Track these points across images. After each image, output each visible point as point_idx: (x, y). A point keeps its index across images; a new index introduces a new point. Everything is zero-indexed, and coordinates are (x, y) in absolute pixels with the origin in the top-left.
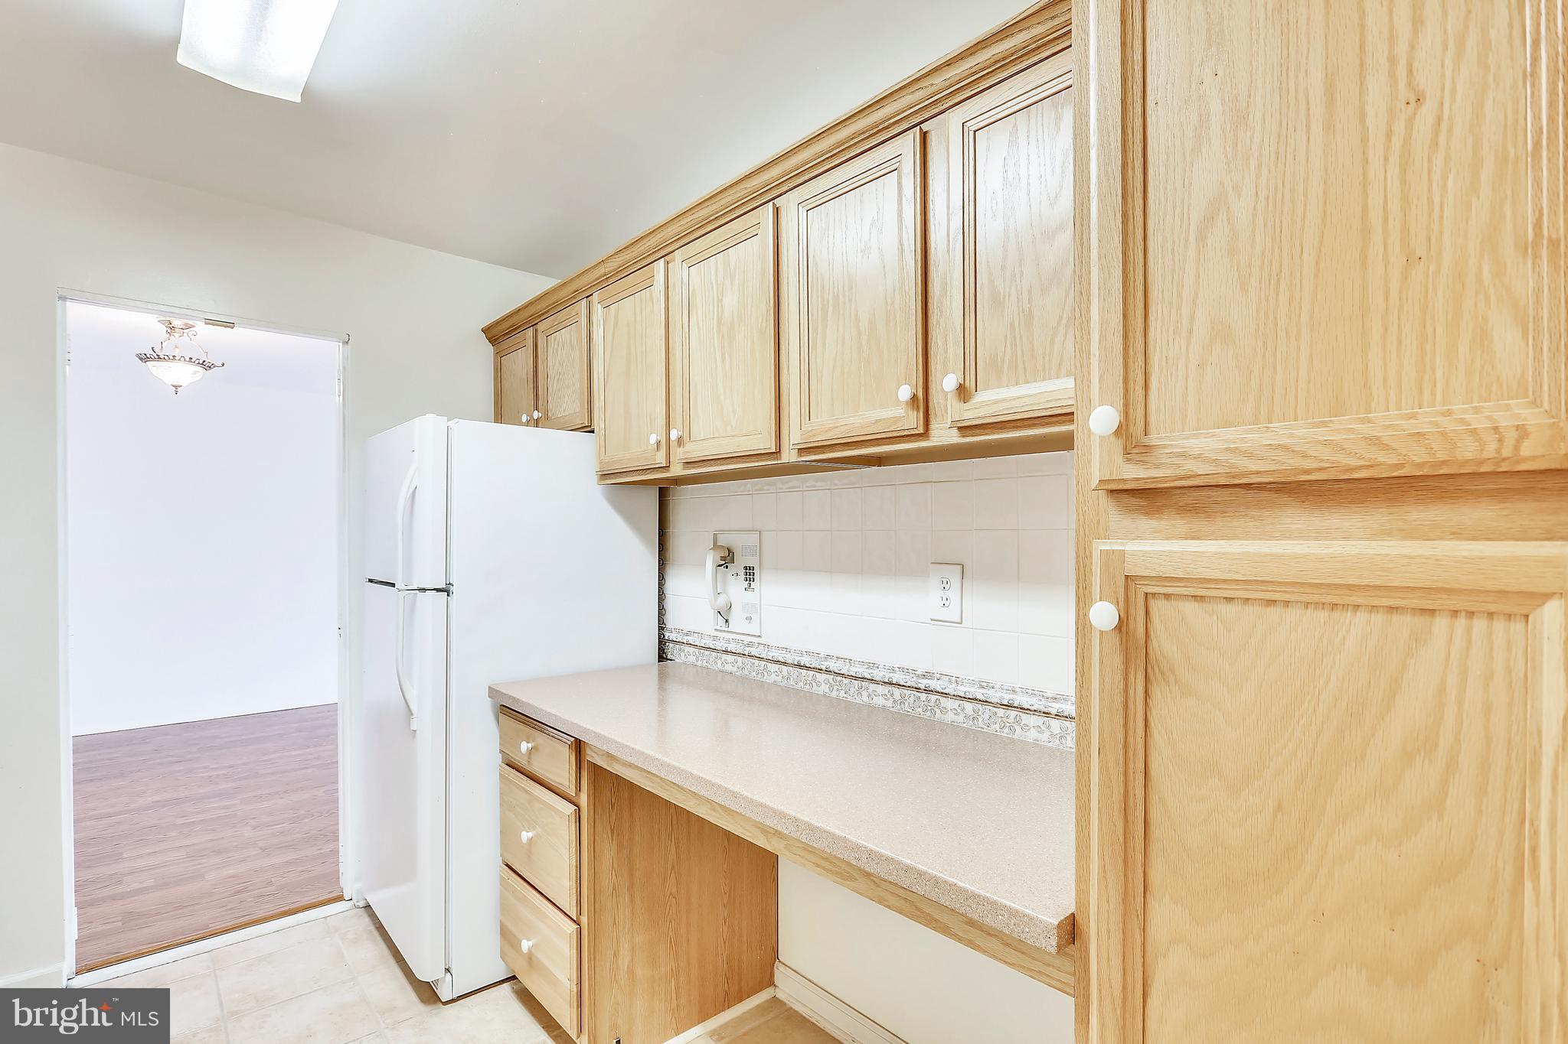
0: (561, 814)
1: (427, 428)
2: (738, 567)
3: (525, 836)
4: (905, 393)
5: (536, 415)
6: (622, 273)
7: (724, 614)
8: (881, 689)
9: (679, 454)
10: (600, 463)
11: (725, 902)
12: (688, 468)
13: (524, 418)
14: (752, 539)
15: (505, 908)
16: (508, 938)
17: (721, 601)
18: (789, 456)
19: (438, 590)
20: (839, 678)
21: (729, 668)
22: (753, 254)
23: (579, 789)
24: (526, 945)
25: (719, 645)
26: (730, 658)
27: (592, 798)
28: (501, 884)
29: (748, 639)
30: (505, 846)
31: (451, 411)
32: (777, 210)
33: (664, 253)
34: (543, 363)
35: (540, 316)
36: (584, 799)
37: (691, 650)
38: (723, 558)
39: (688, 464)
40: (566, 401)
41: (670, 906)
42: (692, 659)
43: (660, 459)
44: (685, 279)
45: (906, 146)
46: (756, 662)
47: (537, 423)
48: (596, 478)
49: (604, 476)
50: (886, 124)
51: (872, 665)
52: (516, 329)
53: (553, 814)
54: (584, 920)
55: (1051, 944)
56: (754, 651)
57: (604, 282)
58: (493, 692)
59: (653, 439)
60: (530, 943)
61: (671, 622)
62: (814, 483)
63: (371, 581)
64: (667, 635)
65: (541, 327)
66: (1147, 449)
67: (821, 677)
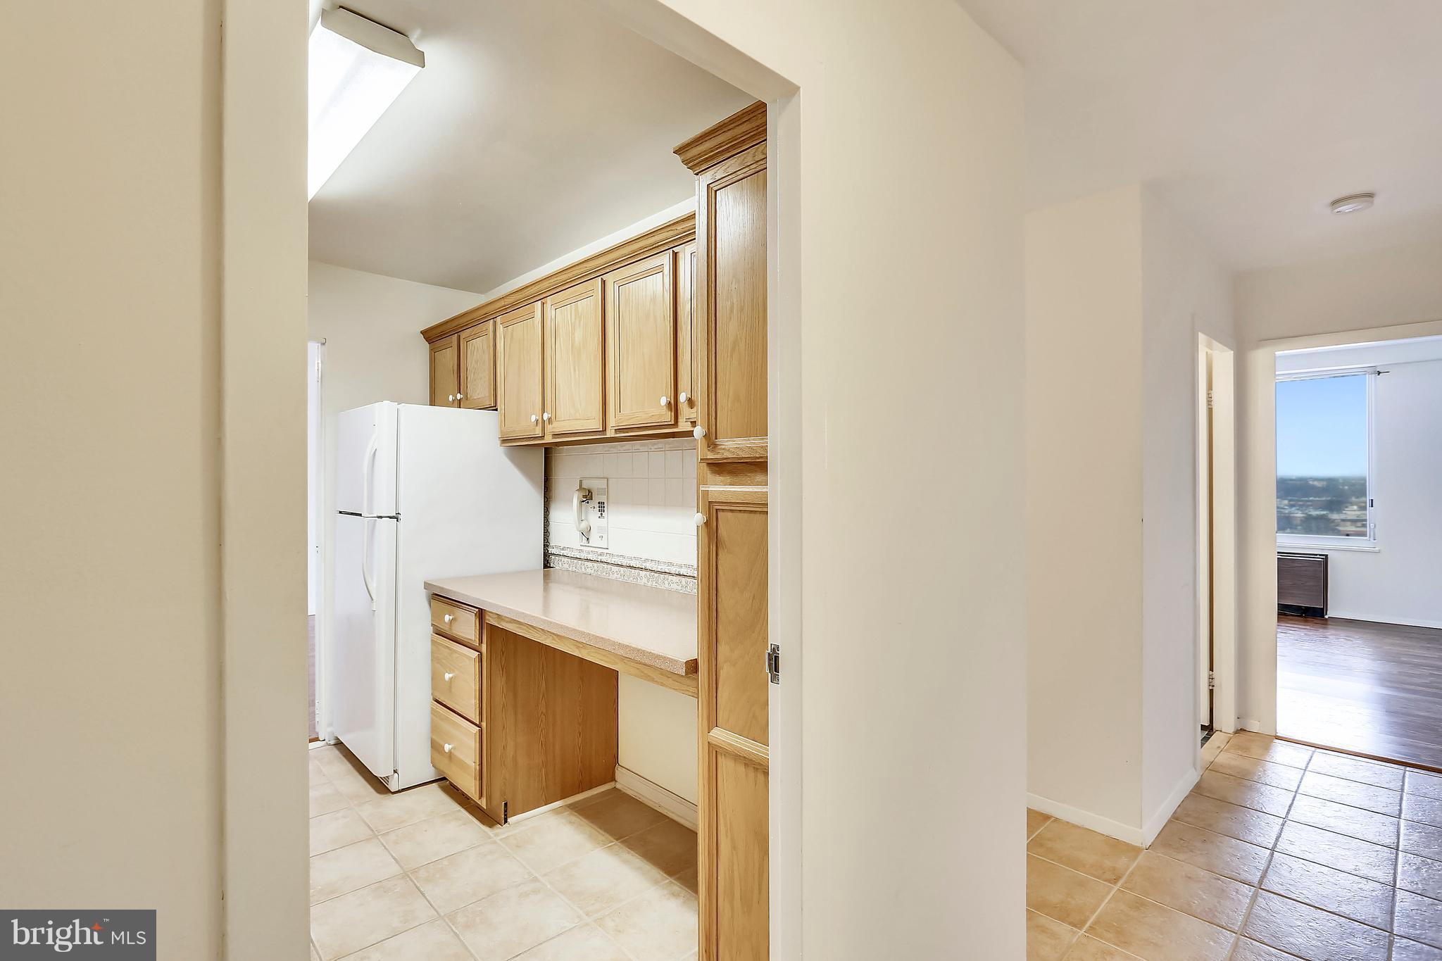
0: (469, 658)
1: (384, 411)
2: (594, 503)
3: (447, 676)
4: (663, 401)
5: (459, 396)
6: (515, 306)
7: (586, 534)
8: (675, 579)
9: (550, 429)
10: (501, 432)
11: (580, 721)
12: (556, 438)
13: (451, 398)
14: (602, 484)
15: (434, 728)
16: (436, 747)
17: (584, 525)
18: (610, 433)
19: (390, 517)
20: (652, 574)
21: (589, 571)
22: (590, 305)
23: (481, 641)
24: (447, 747)
25: (583, 556)
26: (590, 564)
27: (489, 647)
28: (432, 713)
29: (600, 551)
30: (434, 687)
31: (400, 398)
32: (604, 282)
33: (541, 297)
34: (464, 360)
35: (462, 327)
36: (484, 648)
37: (566, 559)
38: (584, 496)
39: (555, 435)
40: (479, 388)
41: (542, 721)
42: (566, 566)
43: (538, 432)
44: (553, 317)
45: (665, 259)
46: (605, 566)
47: (459, 404)
48: (499, 442)
49: (504, 441)
50: (657, 245)
51: (670, 564)
52: (444, 334)
53: (465, 659)
54: (484, 724)
55: (682, 672)
56: (604, 559)
57: (504, 310)
58: (427, 586)
59: (533, 418)
60: (451, 746)
61: (553, 542)
62: (638, 447)
63: (340, 512)
64: (551, 550)
65: (463, 335)
66: (716, 445)
67: (643, 573)
